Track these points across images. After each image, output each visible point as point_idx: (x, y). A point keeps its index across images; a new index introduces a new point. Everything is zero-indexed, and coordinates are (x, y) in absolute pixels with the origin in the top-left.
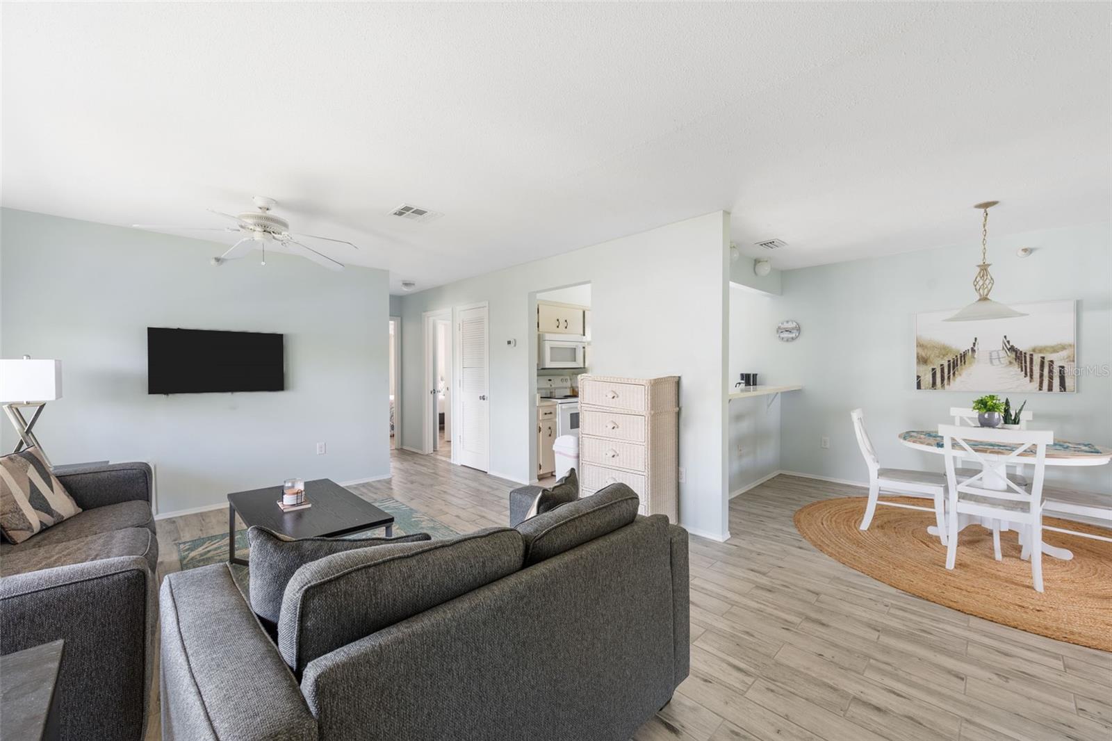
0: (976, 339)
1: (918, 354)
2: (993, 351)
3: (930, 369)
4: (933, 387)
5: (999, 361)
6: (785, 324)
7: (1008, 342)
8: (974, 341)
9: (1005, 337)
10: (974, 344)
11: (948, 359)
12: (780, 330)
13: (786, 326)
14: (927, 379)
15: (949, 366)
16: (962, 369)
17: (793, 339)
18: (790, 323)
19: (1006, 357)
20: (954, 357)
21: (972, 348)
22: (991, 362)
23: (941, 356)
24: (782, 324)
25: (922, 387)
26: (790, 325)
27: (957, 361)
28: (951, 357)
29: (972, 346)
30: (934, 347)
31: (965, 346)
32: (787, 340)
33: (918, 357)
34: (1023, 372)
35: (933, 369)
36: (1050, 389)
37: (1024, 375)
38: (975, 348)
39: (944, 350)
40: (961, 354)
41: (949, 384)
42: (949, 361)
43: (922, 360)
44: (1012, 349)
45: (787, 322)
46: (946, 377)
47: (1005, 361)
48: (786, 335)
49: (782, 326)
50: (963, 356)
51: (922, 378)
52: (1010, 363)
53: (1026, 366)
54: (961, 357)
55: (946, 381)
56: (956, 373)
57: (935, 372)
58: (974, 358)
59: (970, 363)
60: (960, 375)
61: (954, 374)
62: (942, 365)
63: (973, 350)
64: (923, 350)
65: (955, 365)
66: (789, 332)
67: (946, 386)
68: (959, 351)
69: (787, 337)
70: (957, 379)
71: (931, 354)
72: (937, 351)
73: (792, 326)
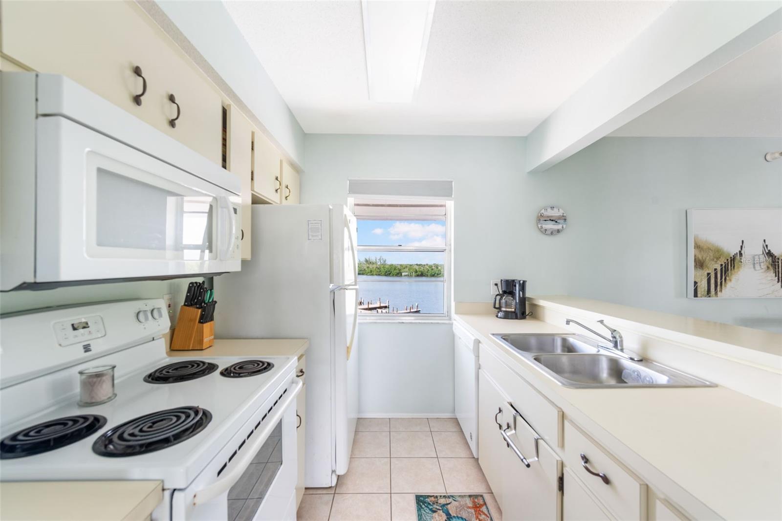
0: (743, 241)
1: (695, 256)
2: (756, 255)
3: (706, 274)
4: (708, 294)
5: (760, 266)
6: (549, 210)
7: (767, 246)
8: (741, 244)
9: (765, 241)
10: (742, 247)
11: (721, 263)
12: (542, 218)
13: (550, 213)
14: (703, 285)
15: (722, 269)
16: (731, 274)
17: (558, 231)
18: (555, 210)
19: (765, 261)
20: (726, 261)
21: (740, 252)
22: (754, 267)
23: (715, 260)
24: (546, 210)
25: (699, 295)
26: (555, 213)
27: (728, 265)
28: (722, 261)
29: (740, 249)
30: (709, 249)
31: (734, 250)
32: (552, 233)
33: (695, 259)
34: (777, 277)
35: (708, 274)
37: (777, 280)
38: (742, 252)
39: (718, 253)
40: (731, 258)
41: (721, 291)
42: (722, 265)
43: (700, 264)
44: (770, 254)
45: (552, 208)
46: (719, 283)
47: (764, 266)
48: (550, 226)
49: (546, 214)
50: (733, 259)
51: (699, 284)
52: (768, 268)
53: (778, 271)
54: (731, 260)
55: (719, 288)
56: (727, 278)
57: (710, 277)
58: (741, 262)
59: (738, 268)
60: (730, 280)
61: (725, 279)
62: (715, 269)
63: (741, 254)
64: (700, 251)
65: (726, 270)
66: (553, 222)
67: (719, 293)
68: (729, 254)
69: (551, 229)
70: (727, 286)
71: (707, 257)
72: (711, 254)
73: (559, 214)
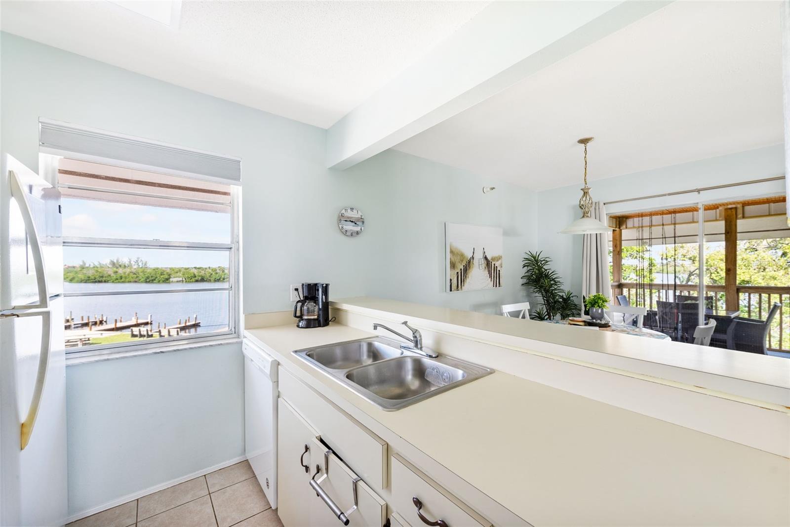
0: (474, 249)
1: (450, 259)
2: (480, 259)
3: (456, 273)
4: (457, 288)
5: (482, 266)
6: (349, 210)
7: (485, 252)
8: (473, 251)
9: (484, 249)
10: (473, 253)
12: (342, 218)
13: (350, 214)
14: (455, 282)
15: (464, 269)
16: (469, 273)
17: (358, 233)
18: (355, 211)
19: (483, 262)
20: (466, 263)
22: (479, 268)
23: (461, 262)
24: (346, 210)
25: (453, 290)
26: (354, 215)
27: (467, 266)
28: (464, 263)
29: (473, 255)
30: (458, 254)
31: (469, 255)
32: (352, 235)
33: (450, 261)
34: (489, 274)
35: (458, 273)
36: (496, 286)
39: (462, 257)
40: (468, 261)
41: (464, 285)
42: (464, 266)
43: (453, 265)
44: (486, 258)
45: (352, 209)
46: (463, 280)
47: (484, 267)
48: (350, 227)
49: (346, 214)
51: (452, 281)
53: (489, 270)
54: (468, 263)
55: (463, 282)
56: (467, 276)
57: (458, 275)
58: (473, 264)
59: (472, 268)
60: (468, 278)
62: (461, 269)
63: (473, 258)
64: (453, 255)
65: (466, 270)
66: (353, 224)
67: (463, 287)
68: (467, 258)
69: (351, 230)
70: (467, 281)
71: (456, 259)
72: (459, 258)
73: (357, 216)
